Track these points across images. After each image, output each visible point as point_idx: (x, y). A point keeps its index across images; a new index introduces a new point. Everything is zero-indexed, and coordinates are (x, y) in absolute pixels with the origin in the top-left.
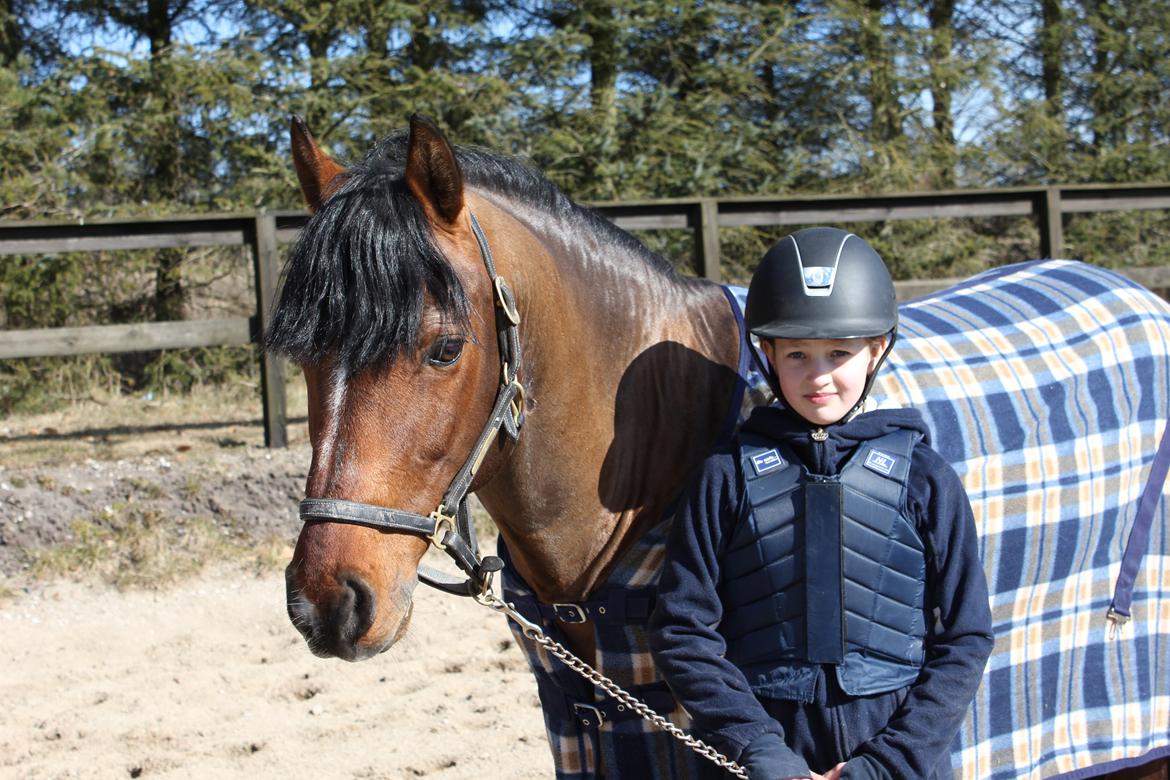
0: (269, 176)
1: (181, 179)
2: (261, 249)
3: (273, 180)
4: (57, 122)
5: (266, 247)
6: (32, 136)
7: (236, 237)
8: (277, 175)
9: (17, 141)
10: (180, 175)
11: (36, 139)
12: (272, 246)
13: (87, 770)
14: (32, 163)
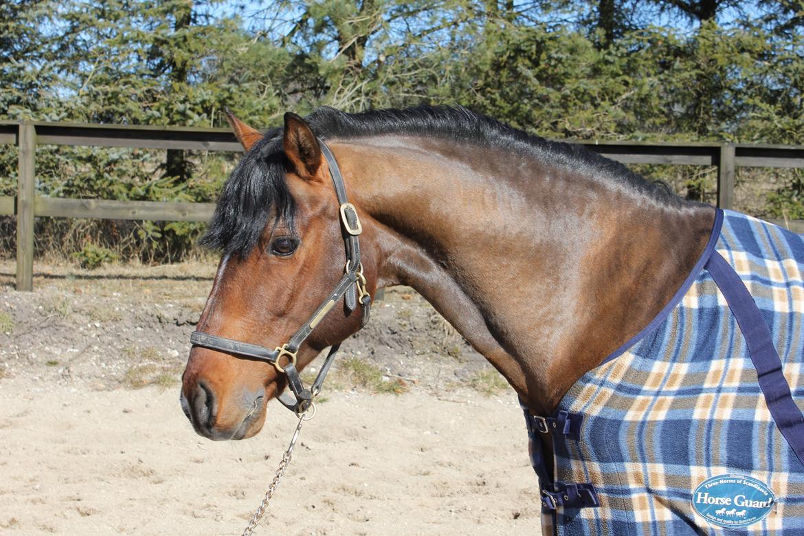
0: (763, 119)
1: (703, 118)
2: (722, 170)
3: (765, 122)
4: (616, 75)
5: (726, 168)
6: (596, 84)
7: (707, 160)
8: (768, 119)
9: (585, 87)
10: (702, 116)
11: (600, 86)
12: (731, 168)
13: (478, 508)
14: (596, 102)
